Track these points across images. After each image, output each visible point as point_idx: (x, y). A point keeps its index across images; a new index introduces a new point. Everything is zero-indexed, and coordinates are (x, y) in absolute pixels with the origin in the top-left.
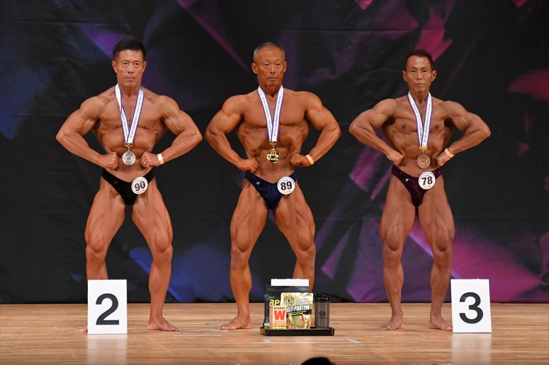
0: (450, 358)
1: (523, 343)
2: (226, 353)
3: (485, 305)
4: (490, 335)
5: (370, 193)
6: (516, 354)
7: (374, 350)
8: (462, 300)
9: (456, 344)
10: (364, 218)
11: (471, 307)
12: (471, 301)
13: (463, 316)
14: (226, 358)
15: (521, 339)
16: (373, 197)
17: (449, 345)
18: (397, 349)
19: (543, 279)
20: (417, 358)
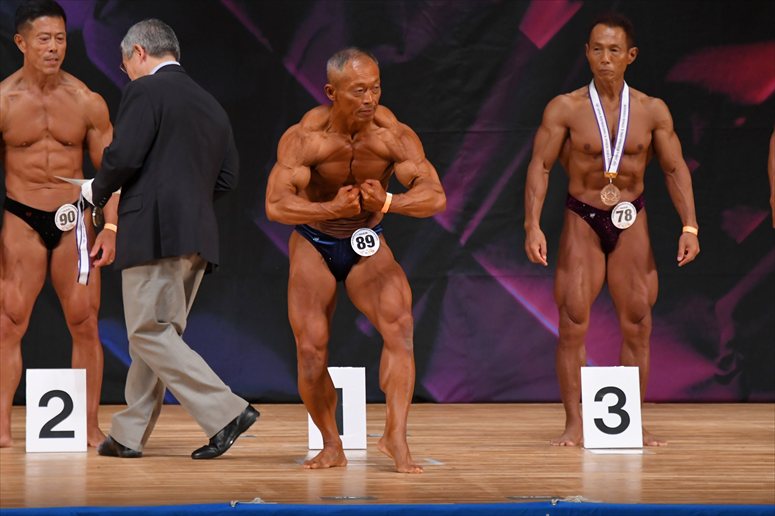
0: (581, 486)
1: (691, 463)
2: (240, 481)
3: (633, 406)
4: (641, 452)
5: (457, 237)
6: (679, 480)
7: (464, 475)
8: (599, 397)
9: (589, 466)
10: (450, 273)
11: (612, 410)
12: (611, 399)
13: (599, 423)
14: (239, 488)
15: (688, 457)
16: (463, 241)
17: (578, 467)
18: (498, 474)
19: (720, 366)
20: (529, 487)
